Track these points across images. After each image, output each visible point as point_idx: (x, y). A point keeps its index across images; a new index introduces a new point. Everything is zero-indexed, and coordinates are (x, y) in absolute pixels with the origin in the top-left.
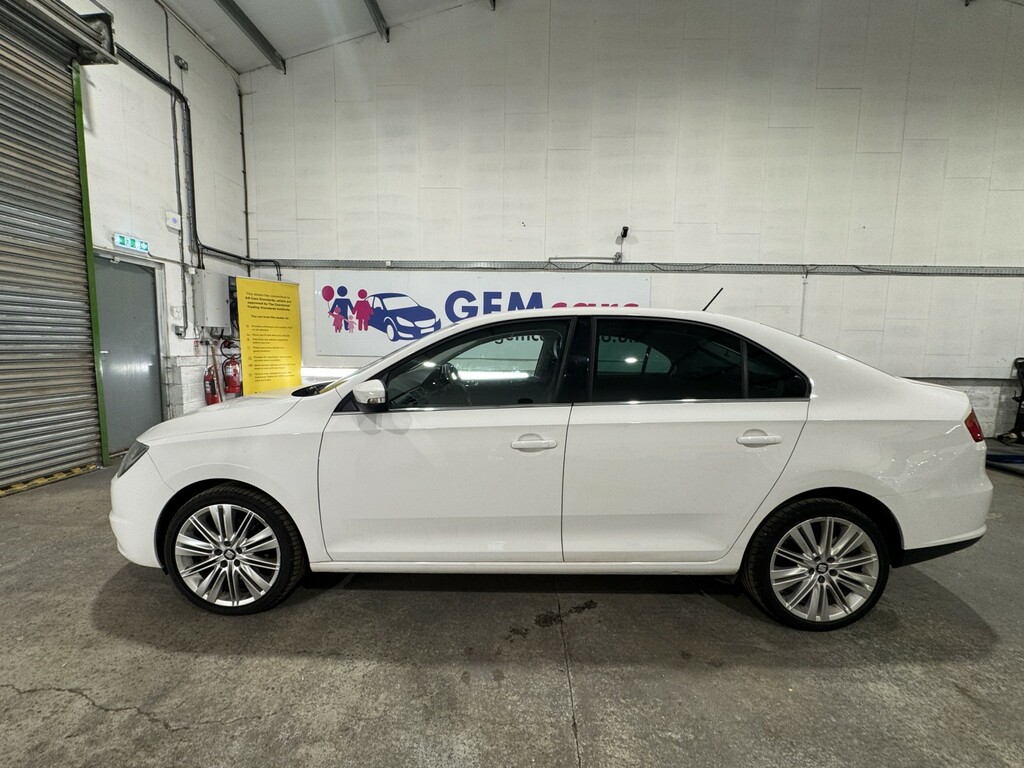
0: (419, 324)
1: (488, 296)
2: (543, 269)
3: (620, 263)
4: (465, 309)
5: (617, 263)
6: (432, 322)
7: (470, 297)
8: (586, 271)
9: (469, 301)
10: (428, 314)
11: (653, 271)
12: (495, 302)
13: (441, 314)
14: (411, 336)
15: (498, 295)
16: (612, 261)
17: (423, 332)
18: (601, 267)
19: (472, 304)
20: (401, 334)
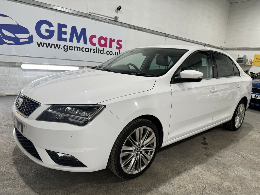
0: (18, 36)
1: (60, 26)
2: (87, 17)
3: (116, 21)
4: (47, 31)
5: (115, 21)
6: (27, 36)
7: (50, 25)
8: (104, 22)
9: (50, 27)
10: (24, 31)
11: (127, 27)
12: (63, 29)
13: (33, 31)
14: (13, 43)
15: (65, 26)
16: (113, 20)
17: (21, 41)
18: (110, 21)
19: (51, 29)
20: (5, 40)
